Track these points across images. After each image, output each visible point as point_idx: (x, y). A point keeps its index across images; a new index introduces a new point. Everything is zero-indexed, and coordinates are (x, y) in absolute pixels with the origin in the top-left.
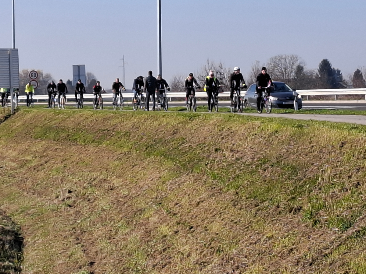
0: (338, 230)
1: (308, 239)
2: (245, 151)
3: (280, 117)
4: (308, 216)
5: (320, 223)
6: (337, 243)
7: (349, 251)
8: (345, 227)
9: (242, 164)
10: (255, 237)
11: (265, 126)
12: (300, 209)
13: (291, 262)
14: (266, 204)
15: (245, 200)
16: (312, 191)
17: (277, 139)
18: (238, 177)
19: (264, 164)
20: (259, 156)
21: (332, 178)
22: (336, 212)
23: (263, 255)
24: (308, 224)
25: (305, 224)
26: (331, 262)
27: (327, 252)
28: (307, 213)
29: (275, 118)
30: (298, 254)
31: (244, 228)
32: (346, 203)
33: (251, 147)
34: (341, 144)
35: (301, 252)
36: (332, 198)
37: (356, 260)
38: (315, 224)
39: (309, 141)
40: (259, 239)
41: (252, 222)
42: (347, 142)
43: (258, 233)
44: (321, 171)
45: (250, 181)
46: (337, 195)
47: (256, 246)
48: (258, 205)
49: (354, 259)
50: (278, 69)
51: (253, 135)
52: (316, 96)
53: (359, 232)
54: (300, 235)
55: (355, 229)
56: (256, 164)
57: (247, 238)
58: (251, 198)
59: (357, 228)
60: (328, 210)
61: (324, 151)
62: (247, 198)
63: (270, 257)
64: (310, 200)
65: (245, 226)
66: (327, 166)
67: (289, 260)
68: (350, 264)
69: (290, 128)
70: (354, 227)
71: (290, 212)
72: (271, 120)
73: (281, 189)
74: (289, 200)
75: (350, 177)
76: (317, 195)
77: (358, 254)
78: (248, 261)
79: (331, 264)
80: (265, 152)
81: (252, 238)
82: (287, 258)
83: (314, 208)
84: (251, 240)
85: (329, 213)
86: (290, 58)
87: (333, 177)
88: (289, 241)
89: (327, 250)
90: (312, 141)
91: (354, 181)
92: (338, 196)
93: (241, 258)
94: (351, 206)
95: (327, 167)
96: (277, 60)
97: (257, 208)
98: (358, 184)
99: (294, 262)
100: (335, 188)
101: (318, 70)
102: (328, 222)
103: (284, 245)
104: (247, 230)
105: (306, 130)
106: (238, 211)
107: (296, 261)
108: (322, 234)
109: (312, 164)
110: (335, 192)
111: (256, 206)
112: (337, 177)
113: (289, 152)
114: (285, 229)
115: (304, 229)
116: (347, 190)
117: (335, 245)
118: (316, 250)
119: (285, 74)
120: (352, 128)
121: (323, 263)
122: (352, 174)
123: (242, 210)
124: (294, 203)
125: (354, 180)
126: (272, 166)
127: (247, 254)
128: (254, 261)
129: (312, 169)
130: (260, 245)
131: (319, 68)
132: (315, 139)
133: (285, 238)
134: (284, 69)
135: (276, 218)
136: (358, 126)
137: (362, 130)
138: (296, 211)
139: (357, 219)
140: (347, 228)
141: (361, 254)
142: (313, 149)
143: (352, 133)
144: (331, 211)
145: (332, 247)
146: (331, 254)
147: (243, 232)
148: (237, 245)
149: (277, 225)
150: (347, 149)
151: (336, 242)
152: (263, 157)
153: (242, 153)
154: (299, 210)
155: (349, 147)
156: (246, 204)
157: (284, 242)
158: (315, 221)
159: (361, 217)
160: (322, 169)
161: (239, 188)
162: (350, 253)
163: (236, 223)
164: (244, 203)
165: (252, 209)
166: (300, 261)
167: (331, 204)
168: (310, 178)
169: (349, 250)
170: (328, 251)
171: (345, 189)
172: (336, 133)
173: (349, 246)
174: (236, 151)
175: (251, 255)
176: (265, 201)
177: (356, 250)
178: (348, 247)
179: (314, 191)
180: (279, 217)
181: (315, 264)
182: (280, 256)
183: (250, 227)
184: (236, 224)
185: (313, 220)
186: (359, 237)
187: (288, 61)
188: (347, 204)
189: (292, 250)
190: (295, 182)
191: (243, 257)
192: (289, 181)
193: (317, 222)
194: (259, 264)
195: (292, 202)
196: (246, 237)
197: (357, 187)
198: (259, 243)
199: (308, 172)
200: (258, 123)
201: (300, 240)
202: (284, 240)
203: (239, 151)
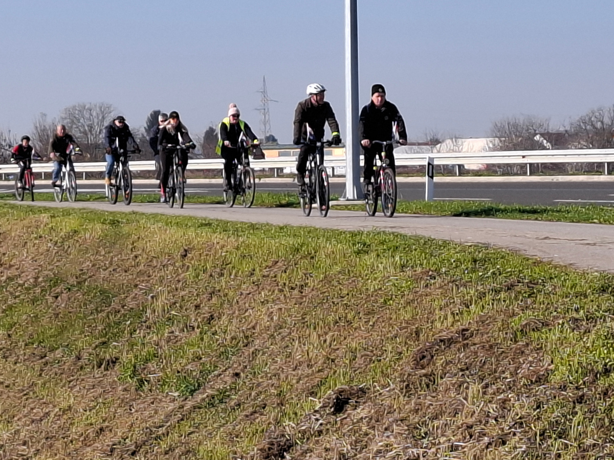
0: (179, 396)
1: (129, 411)
2: (23, 265)
3: (81, 207)
4: (129, 374)
5: (148, 383)
6: (176, 417)
7: (197, 430)
8: (189, 390)
9: (17, 288)
10: (40, 410)
11: (56, 224)
12: (115, 361)
13: (100, 450)
14: (58, 353)
15: (23, 348)
16: (135, 331)
17: (78, 245)
18: (11, 309)
19: (55, 286)
20: (46, 272)
21: (168, 309)
22: (176, 366)
23: (54, 439)
24: (128, 387)
25: (125, 386)
26: (168, 449)
27: (160, 433)
28: (128, 368)
29: (73, 209)
30: (112, 436)
31: (22, 394)
32: (192, 351)
33: (33, 258)
34: (183, 250)
35: (117, 433)
36: (168, 342)
37: (209, 445)
38: (141, 386)
39: (130, 247)
40: (47, 413)
41: (34, 384)
42: (192, 249)
43: (45, 403)
44: (149, 298)
45: (32, 315)
46: (176, 337)
47: (41, 424)
48: (45, 356)
49: (205, 443)
50: (77, 128)
51: (36, 238)
52: (142, 171)
53: (213, 398)
54: (116, 405)
55: (207, 394)
56: (41, 287)
57: (26, 412)
58: (33, 344)
59: (209, 391)
60: (162, 362)
61: (155, 265)
62: (26, 345)
63: (66, 443)
64: (133, 345)
65: (23, 391)
66: (160, 288)
67: (98, 447)
68: (198, 452)
69: (98, 226)
70: (204, 389)
71: (99, 367)
72: (67, 213)
73: (84, 328)
74: (96, 346)
75: (197, 307)
76: (144, 337)
77: (210, 434)
78: (27, 450)
79: (166, 453)
80: (57, 266)
81: (34, 411)
82: (94, 443)
83: (139, 360)
84: (32, 415)
85: (163, 366)
86: (98, 109)
87: (170, 307)
88: (97, 415)
89: (161, 429)
90: (134, 247)
91: (204, 314)
92: (179, 337)
93: (17, 445)
94: (199, 355)
95: (161, 291)
96: (77, 112)
97: (43, 360)
98: (212, 317)
99: (106, 450)
100: (173, 325)
101: (145, 128)
102: (163, 382)
103: (89, 422)
104: (27, 399)
105: (126, 229)
106: (12, 366)
107: (109, 448)
108: (153, 403)
109: (136, 286)
110: (173, 332)
111: (42, 358)
112: (176, 307)
113: (98, 266)
114: (91, 395)
115: (123, 395)
116: (193, 328)
117: (174, 420)
118: (143, 430)
119: (89, 136)
120: (202, 225)
121: (153, 451)
122: (201, 301)
123: (18, 365)
124: (105, 352)
125: (204, 311)
126: (69, 289)
127: (27, 439)
128: (38, 450)
129: (136, 294)
130: (48, 422)
131: (146, 126)
132: (139, 245)
133: (90, 410)
134: (88, 126)
135: (75, 377)
136: (211, 222)
137: (217, 229)
138: (108, 364)
139: (210, 377)
140: (192, 392)
141: (217, 434)
142: (137, 261)
143: (202, 233)
144: (167, 364)
145: (169, 424)
146: (168, 435)
147: (20, 402)
148: (9, 425)
149: (77, 388)
150: (193, 260)
151: (175, 415)
152: (53, 276)
153: (17, 269)
154: (114, 363)
155: (196, 257)
156: (25, 354)
157: (89, 417)
158: (141, 382)
159: (216, 373)
160: (151, 295)
161: (12, 328)
162: (198, 432)
163: (7, 387)
164: (22, 352)
165: (35, 363)
166: (115, 448)
167: (167, 352)
168: (132, 309)
169: (197, 428)
170: (161, 431)
171: (190, 326)
172: (175, 234)
173: (196, 421)
174: (8, 266)
175: (34, 440)
176: (57, 349)
177: (208, 428)
178: (194, 424)
179: (138, 331)
180: (80, 375)
181: (141, 452)
182: (82, 441)
183: (31, 393)
184: (8, 389)
185: (137, 379)
186: (213, 406)
187: (94, 114)
188: (194, 352)
189: (101, 429)
190: (108, 316)
191: (19, 445)
192: (97, 315)
193: (144, 383)
194: (46, 455)
195: (103, 350)
196: (24, 411)
197: (209, 323)
198: (47, 420)
199: (129, 299)
200: (45, 217)
201: (116, 412)
202: (88, 413)
203: (14, 266)
